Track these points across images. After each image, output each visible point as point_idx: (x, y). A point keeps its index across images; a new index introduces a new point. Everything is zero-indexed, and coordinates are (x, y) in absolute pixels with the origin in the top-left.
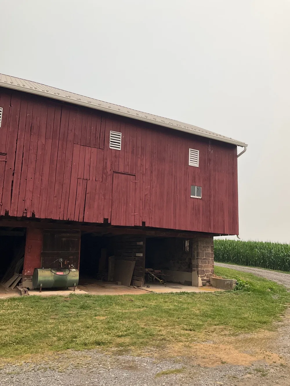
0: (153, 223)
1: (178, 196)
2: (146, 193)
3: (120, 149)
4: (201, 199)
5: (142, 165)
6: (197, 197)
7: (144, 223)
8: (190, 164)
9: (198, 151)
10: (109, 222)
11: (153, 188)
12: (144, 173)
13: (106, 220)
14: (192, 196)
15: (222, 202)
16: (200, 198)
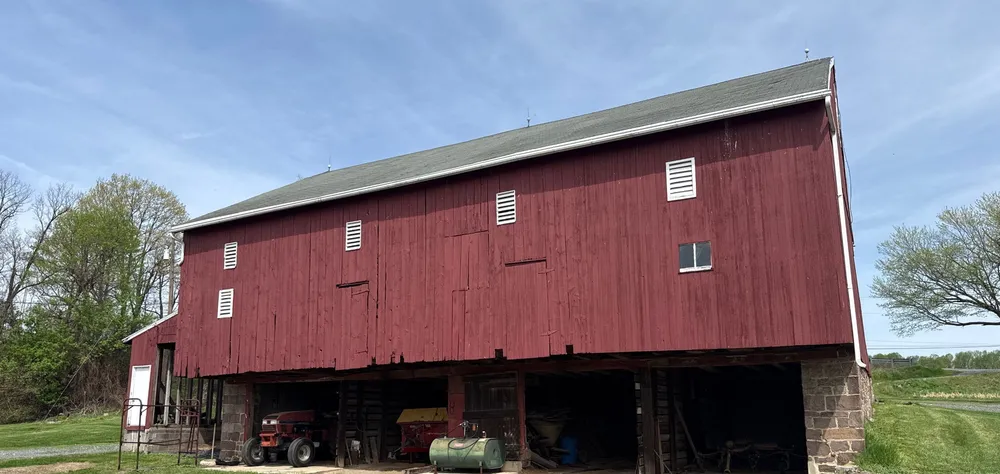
0: (590, 345)
1: (646, 277)
2: (570, 288)
3: (513, 221)
4: (712, 270)
5: (557, 236)
6: (700, 269)
7: (570, 348)
8: (671, 197)
9: (693, 159)
10: (504, 355)
11: (584, 275)
12: (564, 249)
13: (499, 352)
14: (682, 270)
15: (782, 263)
16: (708, 268)
